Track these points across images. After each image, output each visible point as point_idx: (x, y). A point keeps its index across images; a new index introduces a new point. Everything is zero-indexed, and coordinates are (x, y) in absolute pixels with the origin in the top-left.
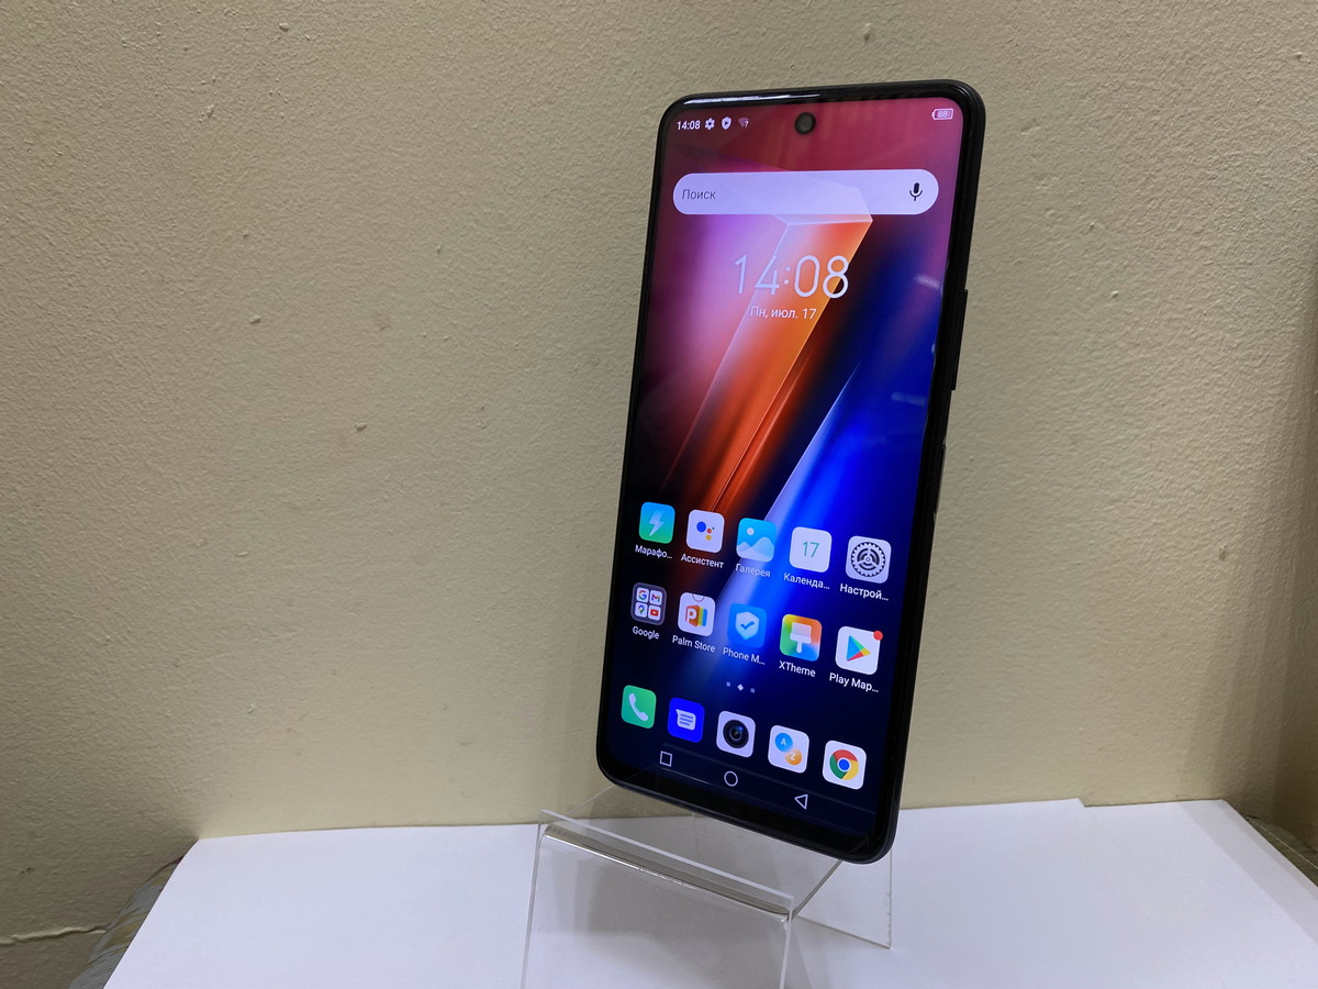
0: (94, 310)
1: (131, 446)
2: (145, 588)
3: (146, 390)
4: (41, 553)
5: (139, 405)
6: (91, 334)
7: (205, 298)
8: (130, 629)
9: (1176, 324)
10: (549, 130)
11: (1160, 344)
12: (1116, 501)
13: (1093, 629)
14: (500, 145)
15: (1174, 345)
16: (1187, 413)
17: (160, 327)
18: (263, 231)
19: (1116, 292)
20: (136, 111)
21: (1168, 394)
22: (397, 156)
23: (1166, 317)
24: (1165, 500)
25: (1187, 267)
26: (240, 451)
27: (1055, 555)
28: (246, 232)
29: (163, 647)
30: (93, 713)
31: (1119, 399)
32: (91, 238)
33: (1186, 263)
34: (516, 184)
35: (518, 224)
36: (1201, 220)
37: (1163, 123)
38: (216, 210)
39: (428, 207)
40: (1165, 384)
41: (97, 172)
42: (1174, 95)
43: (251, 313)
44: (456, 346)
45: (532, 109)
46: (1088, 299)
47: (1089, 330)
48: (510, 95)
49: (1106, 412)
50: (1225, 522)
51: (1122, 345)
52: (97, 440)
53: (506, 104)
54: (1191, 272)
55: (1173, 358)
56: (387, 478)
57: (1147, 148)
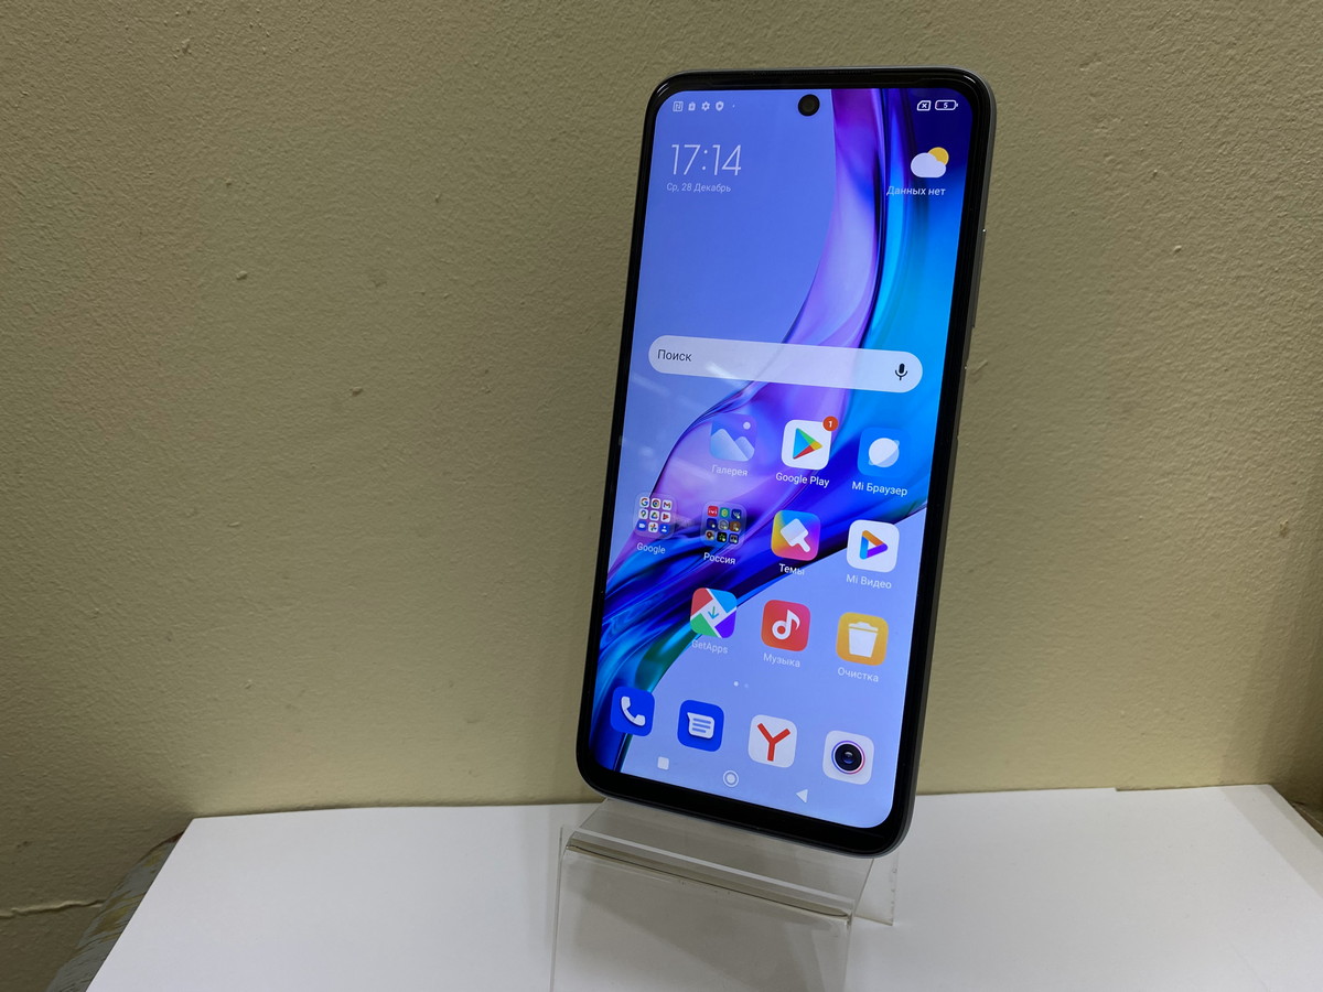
0: (68, 264)
1: (113, 410)
2: (133, 559)
3: (128, 351)
4: (25, 522)
5: (120, 367)
6: (66, 290)
7: (187, 251)
8: (119, 601)
9: (1244, 282)
10: (556, 66)
11: (1225, 304)
12: (1169, 474)
13: (1140, 608)
14: (503, 83)
15: (1241, 305)
16: (1251, 379)
17: (139, 283)
18: (247, 179)
19: (1179, 247)
20: (106, 46)
21: (1231, 359)
22: (390, 96)
23: (1234, 274)
24: (1223, 473)
25: (1258, 219)
26: (229, 416)
27: (1102, 531)
28: (229, 180)
29: (154, 619)
30: (85, 687)
31: (1176, 364)
32: (61, 187)
33: (1257, 214)
34: (520, 126)
35: (523, 170)
36: (1278, 166)
37: (1238, 57)
38: (197, 155)
39: (425, 153)
40: (1230, 347)
41: (65, 114)
42: (1253, 25)
43: (238, 269)
44: (457, 304)
45: (538, 44)
46: (1147, 254)
47: (1147, 289)
48: (513, 28)
49: (1162, 378)
50: (1288, 496)
51: (1183, 305)
52: (78, 404)
53: (509, 37)
54: (1263, 225)
55: (1239, 320)
56: (385, 445)
57: (1219, 86)
